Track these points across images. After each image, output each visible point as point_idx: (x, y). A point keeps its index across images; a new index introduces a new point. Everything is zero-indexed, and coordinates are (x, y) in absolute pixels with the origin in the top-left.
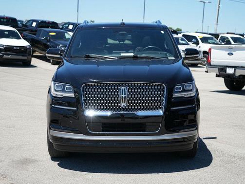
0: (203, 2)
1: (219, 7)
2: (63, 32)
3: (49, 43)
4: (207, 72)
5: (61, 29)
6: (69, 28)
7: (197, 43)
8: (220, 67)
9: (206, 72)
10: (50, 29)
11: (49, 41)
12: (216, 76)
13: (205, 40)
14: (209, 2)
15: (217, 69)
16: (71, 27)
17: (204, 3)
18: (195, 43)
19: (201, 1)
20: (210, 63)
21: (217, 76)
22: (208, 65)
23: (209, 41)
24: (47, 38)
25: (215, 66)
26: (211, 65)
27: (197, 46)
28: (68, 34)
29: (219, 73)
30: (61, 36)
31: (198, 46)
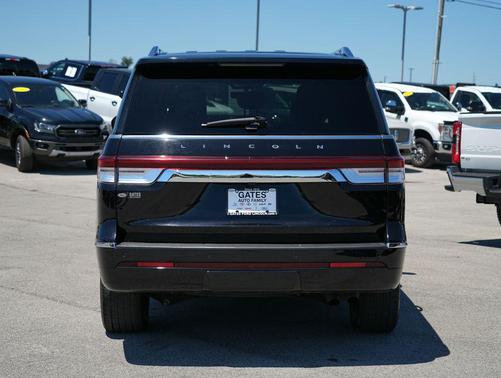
0: (402, 8)
1: (441, 20)
2: (51, 85)
3: (11, 115)
4: (450, 188)
5: (46, 77)
6: (67, 74)
7: (399, 110)
8: (488, 176)
9: (447, 188)
10: (14, 77)
11: (12, 109)
12: (478, 202)
13: (418, 101)
14: (417, 9)
15: (481, 180)
16: (71, 72)
17: (405, 10)
18: (393, 110)
19: (397, 7)
20: (459, 164)
21: (480, 199)
22: (453, 171)
23: (430, 104)
24: (6, 101)
25: (472, 172)
26: (461, 170)
27: (398, 117)
28: (64, 90)
29: (487, 191)
30: (44, 95)
31: (403, 117)
